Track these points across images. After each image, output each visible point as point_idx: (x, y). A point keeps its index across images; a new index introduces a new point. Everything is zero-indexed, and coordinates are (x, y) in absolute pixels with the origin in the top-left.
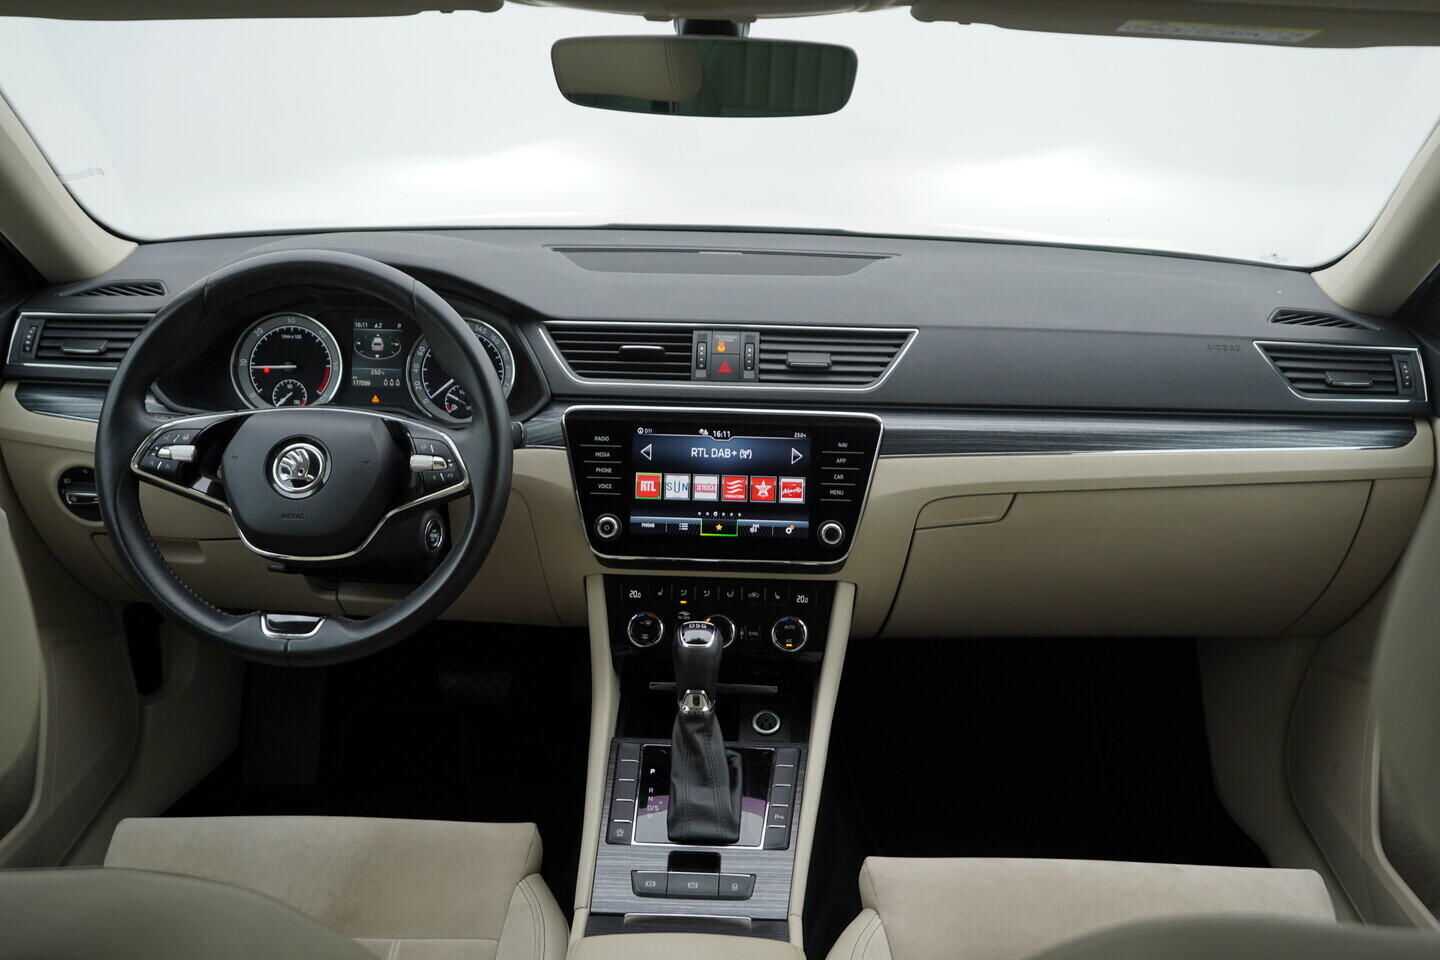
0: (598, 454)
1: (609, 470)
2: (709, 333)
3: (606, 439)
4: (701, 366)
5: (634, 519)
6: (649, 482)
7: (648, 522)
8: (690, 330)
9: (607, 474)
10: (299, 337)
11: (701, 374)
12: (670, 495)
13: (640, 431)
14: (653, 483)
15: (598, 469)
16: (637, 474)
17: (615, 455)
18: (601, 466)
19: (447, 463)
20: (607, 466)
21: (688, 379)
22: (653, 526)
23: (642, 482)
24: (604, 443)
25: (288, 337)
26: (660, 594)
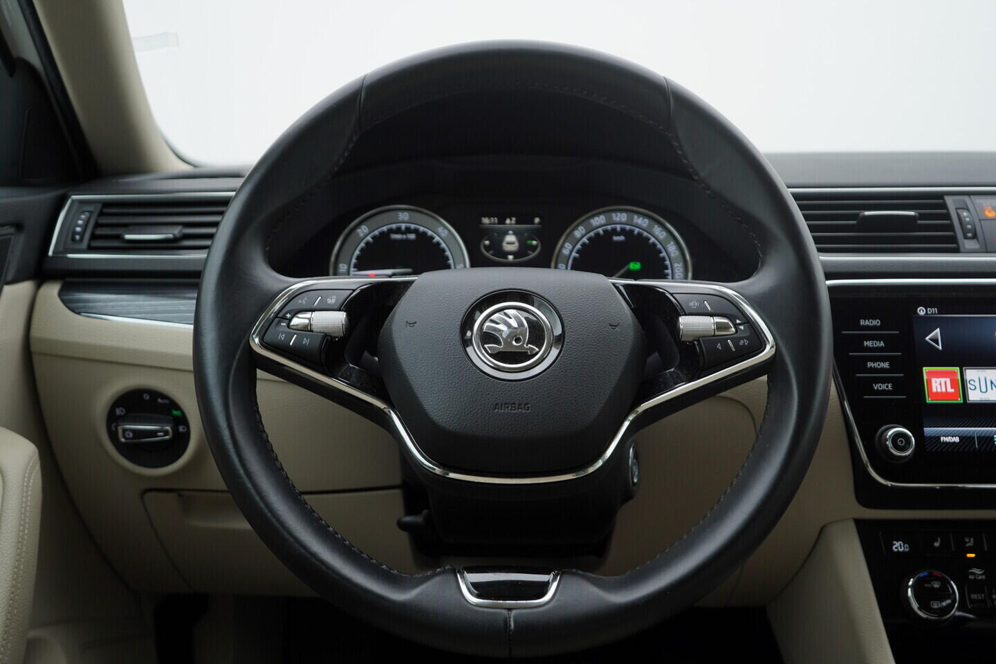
0: (868, 343)
1: (886, 365)
2: (966, 198)
3: (876, 323)
4: (970, 235)
5: (929, 431)
6: (943, 380)
7: (950, 435)
8: (940, 196)
9: (883, 370)
10: (412, 236)
11: (969, 244)
12: (974, 396)
13: (921, 311)
14: (948, 380)
15: (870, 364)
16: (924, 368)
17: (891, 343)
18: (874, 359)
19: (736, 325)
20: (882, 359)
21: (956, 251)
22: (957, 439)
23: (933, 380)
24: (875, 328)
25: (398, 236)
26: (937, 544)
